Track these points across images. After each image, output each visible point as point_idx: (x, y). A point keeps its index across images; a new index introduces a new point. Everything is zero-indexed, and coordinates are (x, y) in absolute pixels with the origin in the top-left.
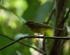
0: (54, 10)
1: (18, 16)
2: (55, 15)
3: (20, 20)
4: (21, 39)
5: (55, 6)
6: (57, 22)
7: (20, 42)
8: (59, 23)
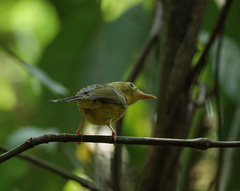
0: (156, 40)
1: (22, 62)
2: (157, 56)
3: (31, 75)
4: (31, 144)
5: (157, 25)
6: (164, 85)
7: (27, 159)
8: (171, 88)
